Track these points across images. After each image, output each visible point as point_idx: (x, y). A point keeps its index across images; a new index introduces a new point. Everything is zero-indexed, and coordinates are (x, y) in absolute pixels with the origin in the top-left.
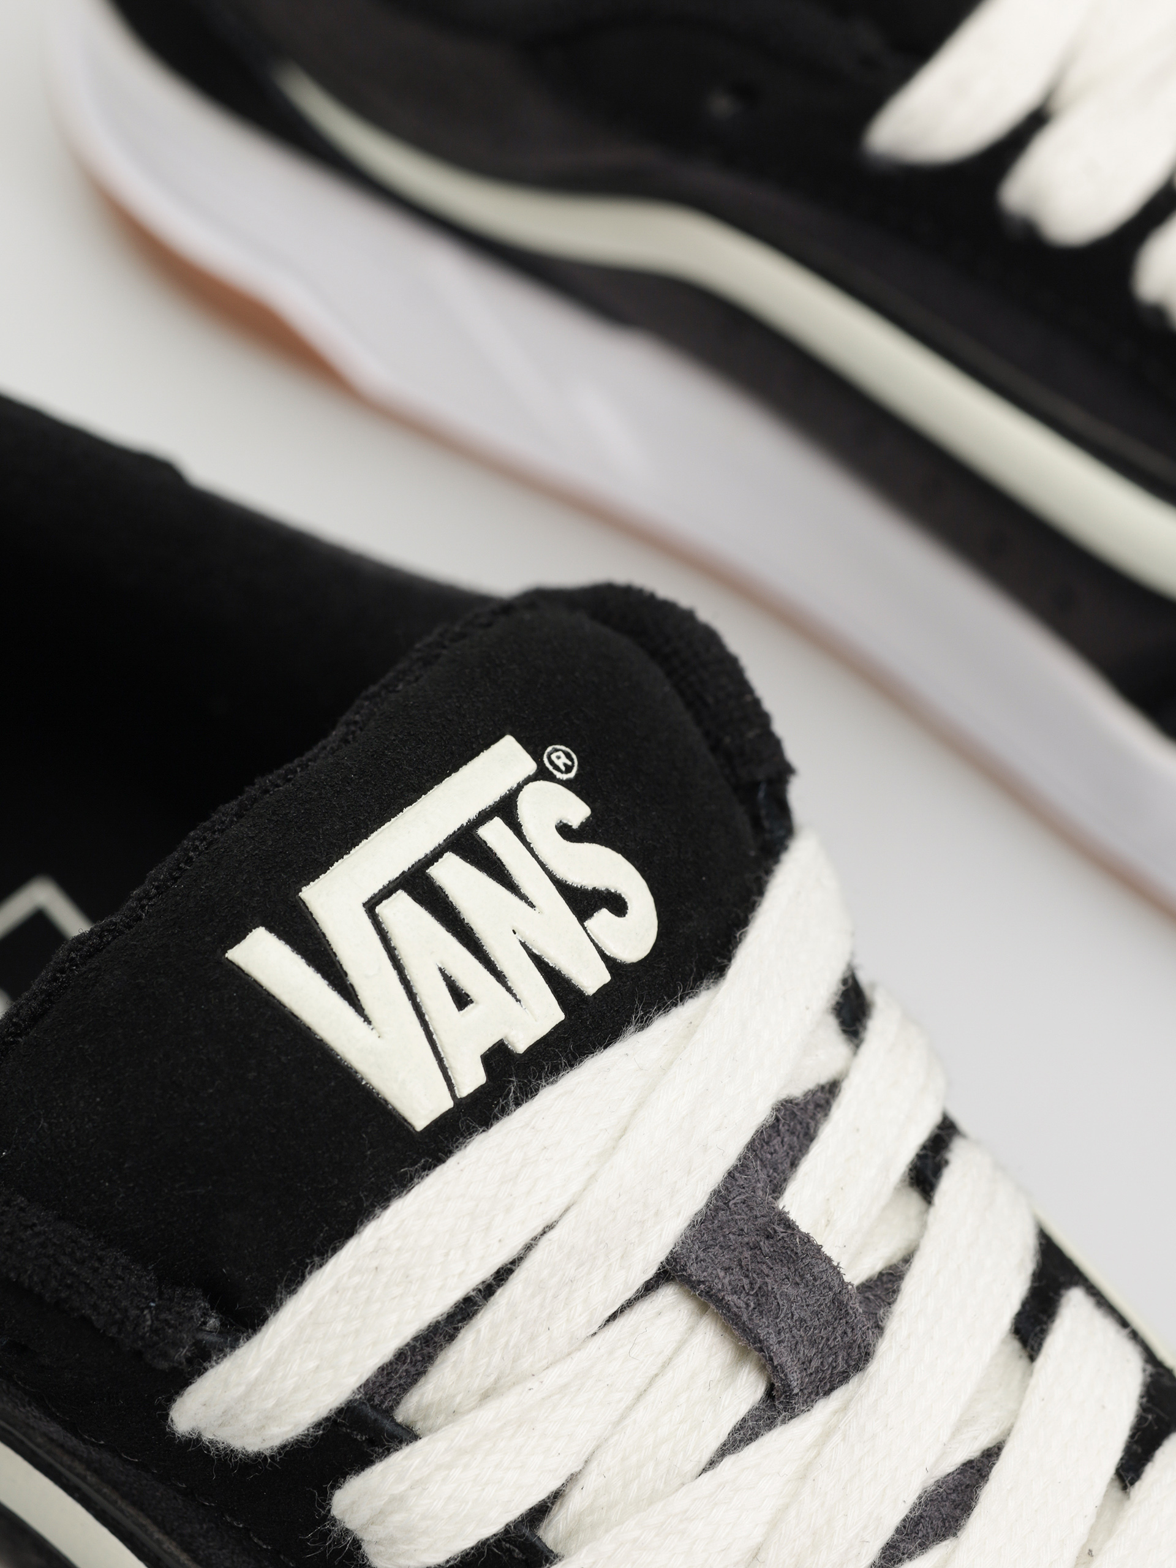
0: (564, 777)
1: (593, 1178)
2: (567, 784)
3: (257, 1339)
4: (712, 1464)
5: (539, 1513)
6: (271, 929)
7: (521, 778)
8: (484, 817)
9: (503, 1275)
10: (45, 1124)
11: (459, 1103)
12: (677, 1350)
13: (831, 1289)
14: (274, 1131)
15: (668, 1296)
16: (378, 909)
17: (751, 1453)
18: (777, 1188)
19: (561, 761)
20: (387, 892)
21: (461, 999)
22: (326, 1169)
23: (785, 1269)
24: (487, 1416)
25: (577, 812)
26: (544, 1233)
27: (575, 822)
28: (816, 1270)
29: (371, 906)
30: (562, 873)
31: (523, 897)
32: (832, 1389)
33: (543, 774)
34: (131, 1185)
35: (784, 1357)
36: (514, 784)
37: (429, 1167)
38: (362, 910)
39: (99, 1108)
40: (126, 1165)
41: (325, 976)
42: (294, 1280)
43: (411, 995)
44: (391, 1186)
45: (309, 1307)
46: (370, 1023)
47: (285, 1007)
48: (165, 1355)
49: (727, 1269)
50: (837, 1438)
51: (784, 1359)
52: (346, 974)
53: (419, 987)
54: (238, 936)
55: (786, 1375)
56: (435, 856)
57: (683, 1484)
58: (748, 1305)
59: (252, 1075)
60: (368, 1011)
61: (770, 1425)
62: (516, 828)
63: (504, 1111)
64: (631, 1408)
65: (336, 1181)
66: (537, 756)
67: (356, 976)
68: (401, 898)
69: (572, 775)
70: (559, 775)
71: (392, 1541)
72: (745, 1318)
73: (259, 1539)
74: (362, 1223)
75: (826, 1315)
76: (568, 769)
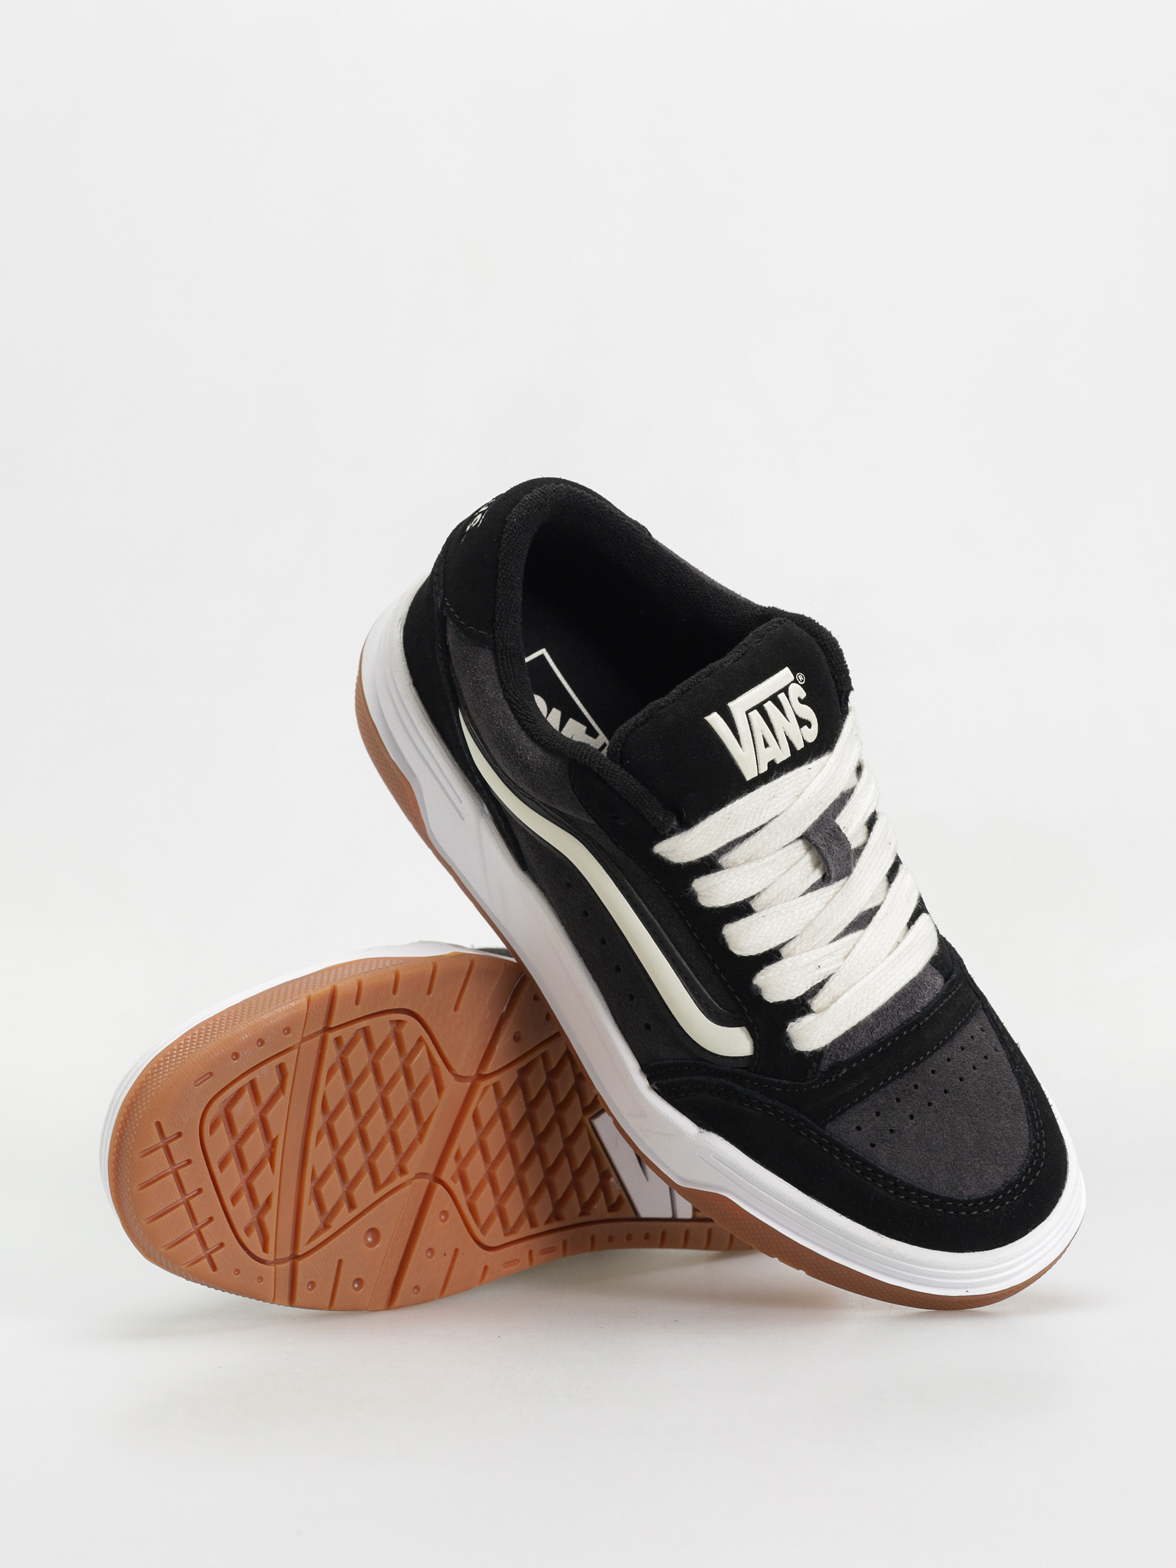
0: (801, 683)
1: (792, 805)
2: (801, 685)
3: (689, 831)
4: (804, 894)
5: (752, 897)
6: (719, 713)
7: (790, 682)
8: (780, 692)
9: (761, 827)
11: (760, 775)
12: (800, 859)
13: (848, 850)
14: (710, 772)
15: (800, 842)
16: (749, 714)
17: (815, 893)
18: (835, 818)
19: (801, 678)
20: (752, 707)
21: (766, 745)
22: (722, 787)
23: (837, 843)
24: (746, 867)
25: (803, 695)
26: (775, 818)
27: (802, 698)
28: (845, 844)
29: (747, 713)
30: (797, 713)
31: (787, 718)
32: (840, 879)
33: (795, 681)
34: (665, 780)
35: (832, 868)
36: (788, 683)
37: (749, 792)
38: (745, 714)
41: (732, 731)
42: (705, 815)
43: (754, 741)
44: (738, 795)
45: (707, 825)
46: (741, 746)
47: (719, 738)
48: (664, 830)
49: (821, 839)
50: (839, 894)
51: (828, 868)
52: (738, 731)
53: (756, 739)
54: (709, 713)
56: (765, 701)
57: (795, 898)
58: (826, 850)
59: (708, 755)
60: (742, 743)
61: (822, 887)
62: (788, 697)
63: (772, 780)
64: (785, 873)
65: (723, 791)
66: (795, 676)
67: (740, 731)
68: (756, 711)
69: (803, 683)
70: (800, 682)
71: (710, 897)
72: (824, 854)
73: (664, 887)
74: (727, 804)
75: (845, 859)
76: (803, 681)
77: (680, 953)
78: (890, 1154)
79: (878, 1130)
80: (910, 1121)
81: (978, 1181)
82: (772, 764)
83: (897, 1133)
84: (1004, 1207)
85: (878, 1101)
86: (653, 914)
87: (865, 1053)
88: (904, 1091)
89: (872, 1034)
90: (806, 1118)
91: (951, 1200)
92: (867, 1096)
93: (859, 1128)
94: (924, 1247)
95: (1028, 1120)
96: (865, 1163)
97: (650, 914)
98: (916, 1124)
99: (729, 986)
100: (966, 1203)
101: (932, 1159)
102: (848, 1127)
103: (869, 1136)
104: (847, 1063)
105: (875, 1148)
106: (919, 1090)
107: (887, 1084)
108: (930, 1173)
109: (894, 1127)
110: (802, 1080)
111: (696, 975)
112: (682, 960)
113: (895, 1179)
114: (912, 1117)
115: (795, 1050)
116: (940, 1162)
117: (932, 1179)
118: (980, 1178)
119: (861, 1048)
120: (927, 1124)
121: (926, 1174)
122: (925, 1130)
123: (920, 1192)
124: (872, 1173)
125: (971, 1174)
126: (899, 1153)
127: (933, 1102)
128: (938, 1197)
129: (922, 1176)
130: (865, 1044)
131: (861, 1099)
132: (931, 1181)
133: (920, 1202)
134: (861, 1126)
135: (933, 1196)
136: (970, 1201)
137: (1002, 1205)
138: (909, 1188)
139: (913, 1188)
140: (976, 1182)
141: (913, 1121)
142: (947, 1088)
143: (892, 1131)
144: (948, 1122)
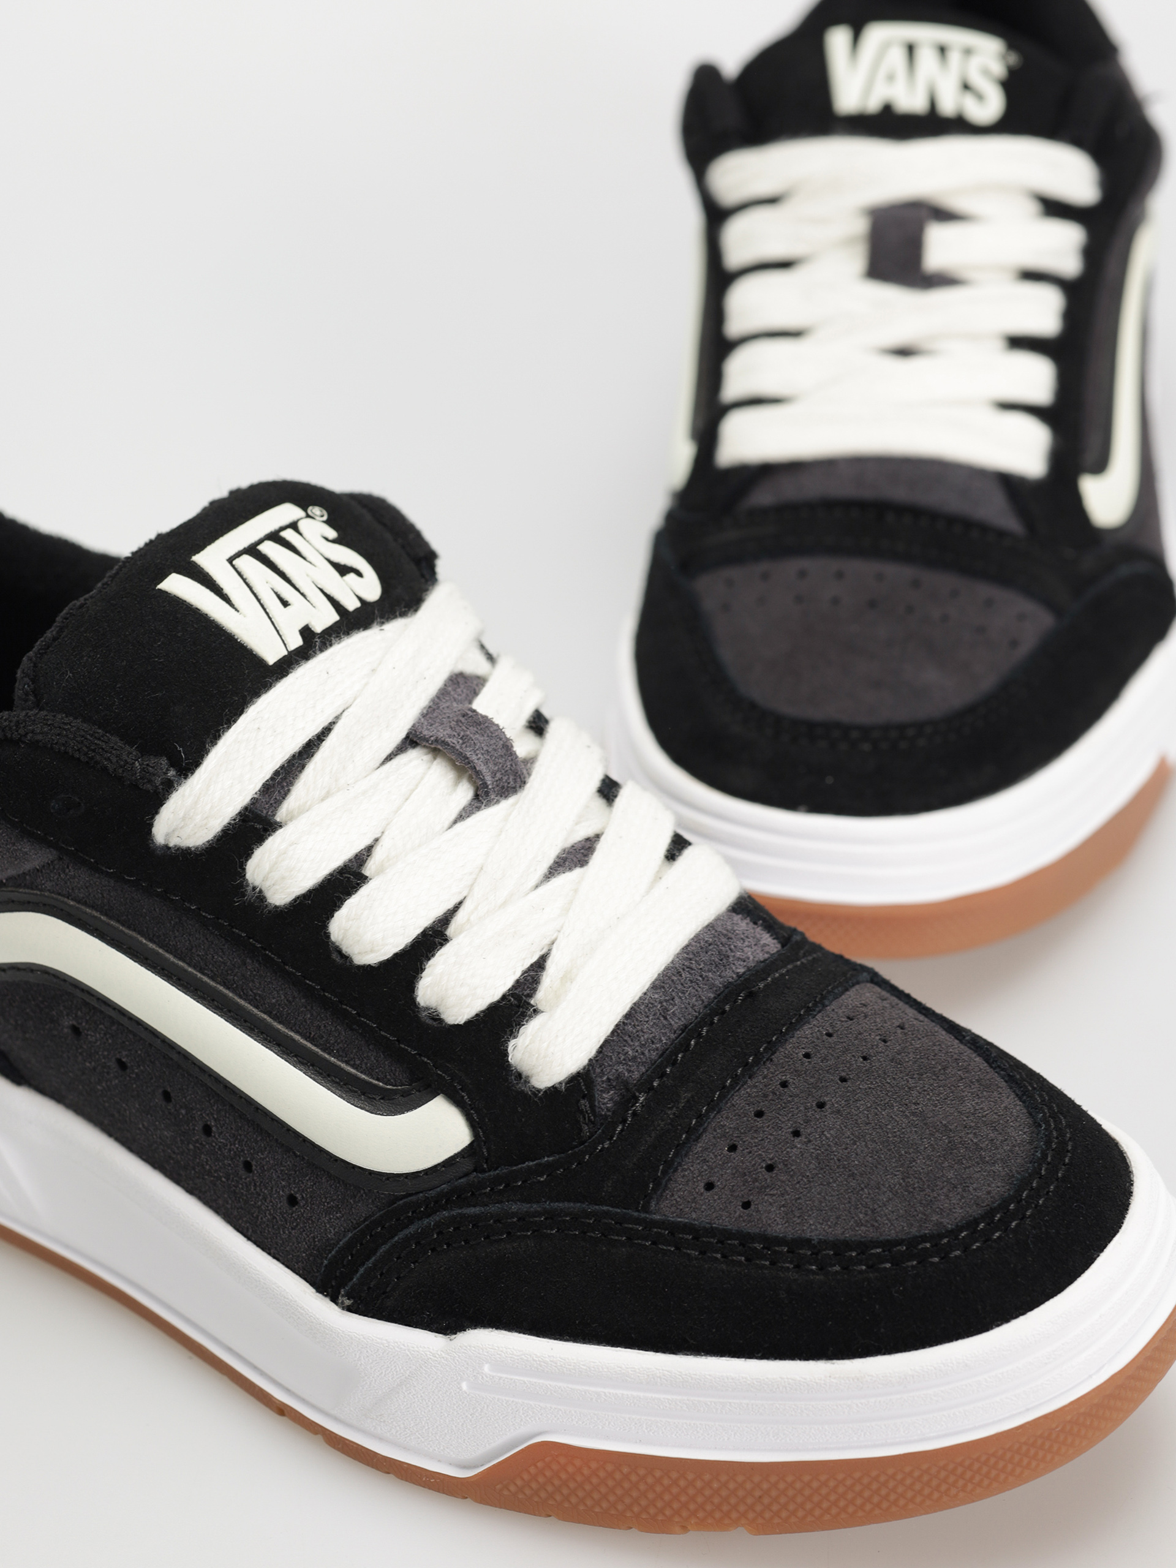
0: (321, 519)
1: (367, 684)
2: (323, 522)
4: (450, 827)
7: (298, 517)
8: (284, 528)
9: (326, 731)
10: (71, 674)
11: (290, 653)
13: (501, 740)
14: (194, 661)
16: (235, 562)
17: (470, 821)
19: (318, 512)
20: (238, 555)
21: (285, 604)
22: (225, 681)
23: (475, 729)
25: (331, 533)
27: (331, 537)
28: (492, 729)
29: (231, 560)
30: (328, 557)
31: (308, 561)
32: (509, 795)
33: (309, 517)
34: (121, 696)
35: (488, 778)
36: (295, 519)
38: (227, 564)
39: (100, 660)
40: (118, 686)
41: (211, 591)
42: (216, 738)
43: (258, 600)
44: (260, 689)
46: (238, 611)
47: (192, 606)
48: (150, 781)
49: (445, 729)
51: (482, 768)
52: (222, 589)
53: (261, 597)
54: (163, 577)
55: (483, 777)
56: (260, 541)
57: (436, 837)
58: (458, 742)
60: (237, 607)
61: (479, 809)
62: (301, 535)
63: (316, 655)
64: (402, 804)
65: (231, 687)
66: (305, 510)
67: (227, 589)
68: (246, 557)
69: (325, 519)
70: (318, 518)
73: (206, 913)
74: (247, 707)
75: (509, 769)
76: (323, 516)
77: (283, 1024)
78: (783, 1206)
79: (745, 1174)
80: (797, 1140)
81: (963, 1197)
82: (306, 632)
83: (781, 1166)
84: (1028, 1221)
85: (723, 1126)
86: (212, 978)
87: (668, 1056)
88: (765, 1096)
89: (665, 1018)
90: (611, 1209)
91: (924, 1238)
92: (699, 1124)
93: (710, 1186)
94: (917, 1349)
95: (1017, 1095)
96: (745, 1238)
97: (205, 979)
98: (810, 1141)
99: (383, 1033)
100: (953, 1233)
101: (862, 1189)
102: (690, 1192)
103: (732, 1191)
104: (645, 1085)
105: (753, 1207)
106: (791, 1088)
107: (728, 1092)
108: (870, 1212)
109: (771, 1159)
110: (575, 1143)
111: (324, 1050)
112: (292, 1034)
113: (807, 1242)
114: (796, 1134)
115: (539, 1091)
116: (879, 1188)
117: (876, 1221)
118: (964, 1190)
119: (657, 1049)
120: (828, 1135)
121: (861, 1216)
122: (829, 1145)
123: (863, 1246)
124: (765, 1251)
125: (945, 1190)
126: (799, 1198)
127: (826, 1099)
128: (899, 1242)
129: (856, 1222)
130: (661, 1040)
131: (694, 1134)
132: (876, 1224)
133: (870, 1263)
134: (712, 1179)
135: (888, 1245)
136: (960, 1229)
137: (1022, 1219)
138: (840, 1247)
139: (847, 1245)
140: (960, 1200)
141: (803, 1138)
142: (843, 1074)
143: (770, 1168)
144: (867, 1124)
